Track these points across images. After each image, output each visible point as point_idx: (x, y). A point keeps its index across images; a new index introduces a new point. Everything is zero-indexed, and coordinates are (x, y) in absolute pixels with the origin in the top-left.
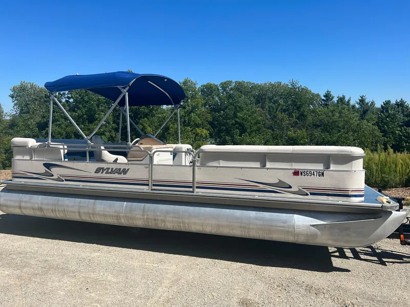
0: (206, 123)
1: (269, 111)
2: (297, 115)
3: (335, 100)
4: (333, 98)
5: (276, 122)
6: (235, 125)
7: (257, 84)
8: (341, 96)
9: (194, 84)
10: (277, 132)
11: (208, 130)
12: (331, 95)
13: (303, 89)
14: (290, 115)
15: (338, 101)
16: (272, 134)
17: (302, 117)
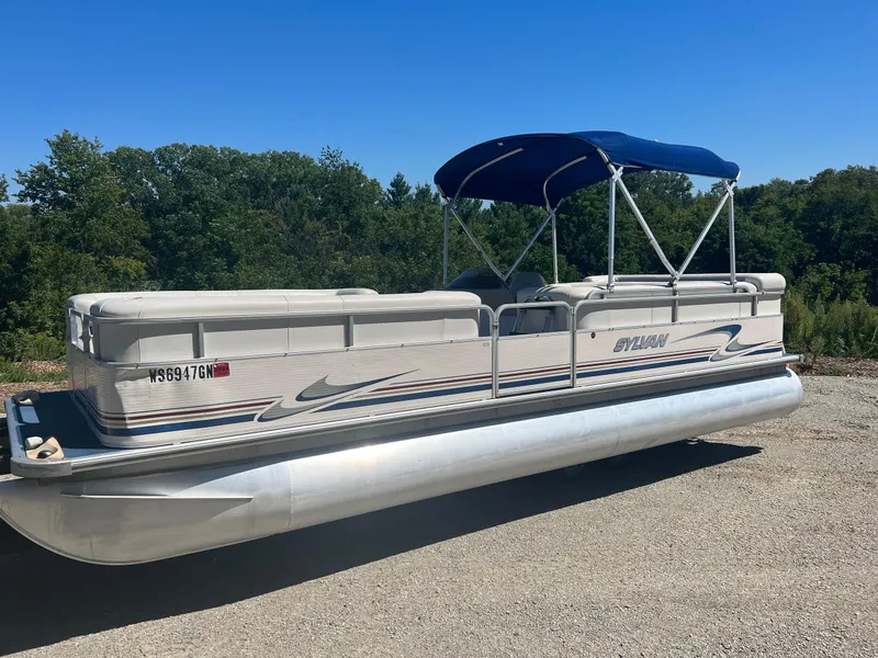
0: (136, 244)
1: (285, 215)
2: (346, 223)
3: (413, 191)
4: (408, 189)
5: (303, 238)
6: (210, 247)
7: (245, 154)
8: (422, 185)
9: (92, 147)
10: (312, 261)
11: (142, 259)
12: (404, 183)
13: (351, 168)
14: (331, 224)
15: (417, 195)
16: (300, 267)
17: (355, 227)
